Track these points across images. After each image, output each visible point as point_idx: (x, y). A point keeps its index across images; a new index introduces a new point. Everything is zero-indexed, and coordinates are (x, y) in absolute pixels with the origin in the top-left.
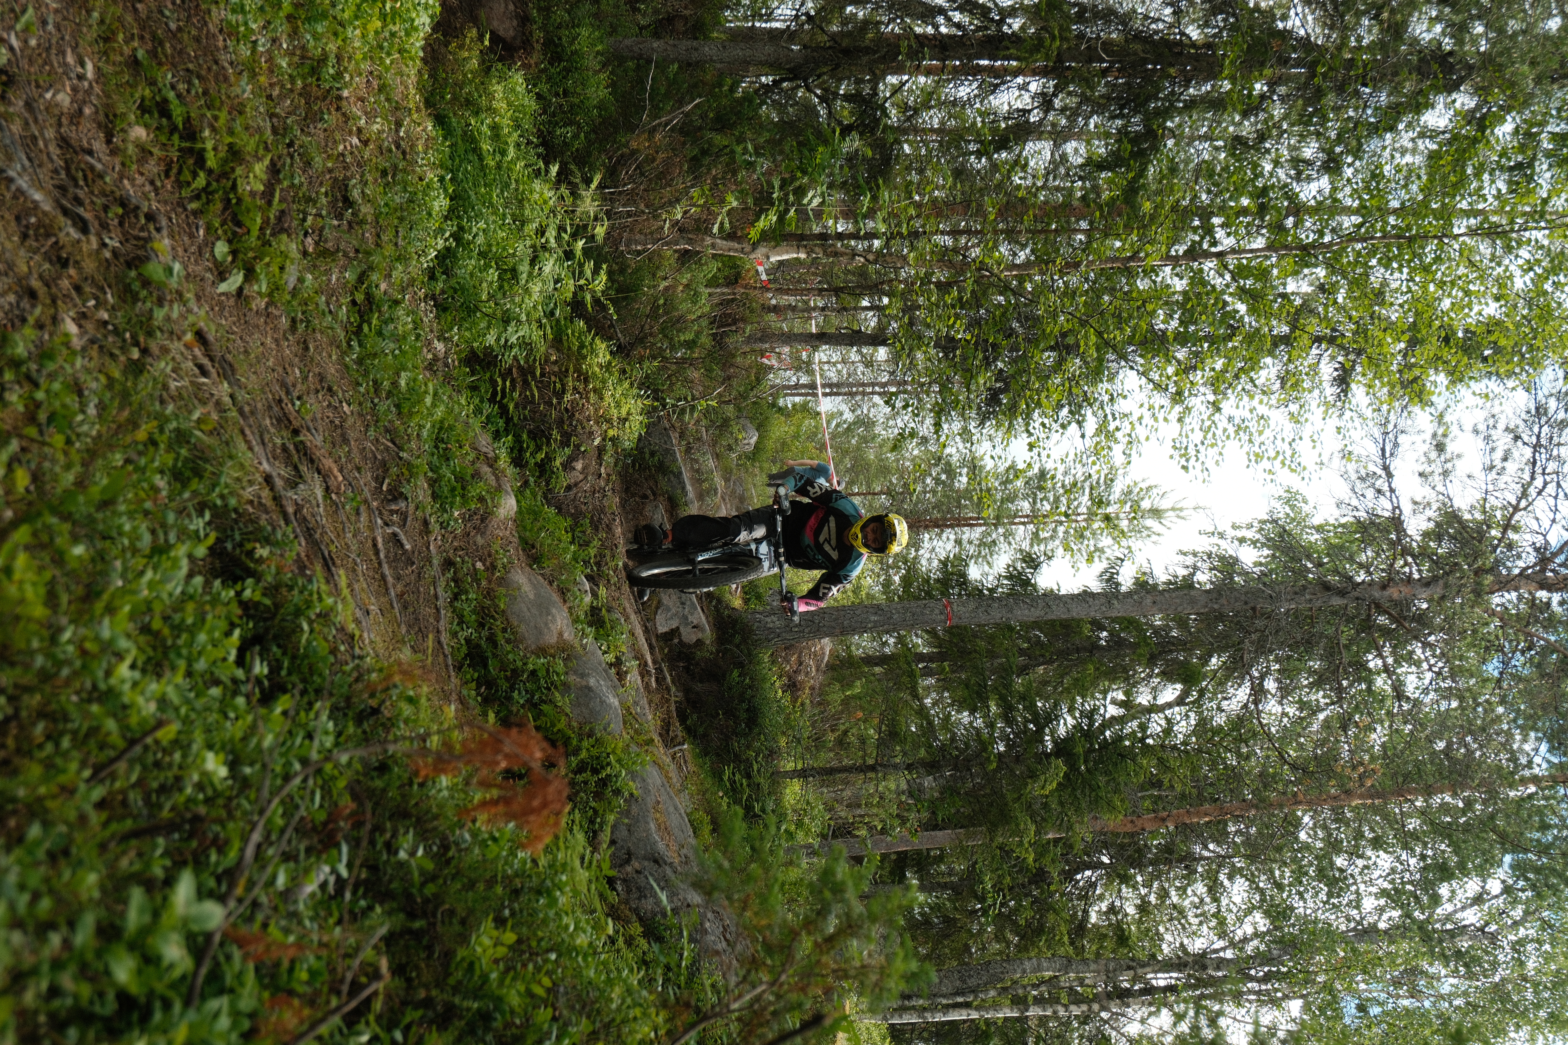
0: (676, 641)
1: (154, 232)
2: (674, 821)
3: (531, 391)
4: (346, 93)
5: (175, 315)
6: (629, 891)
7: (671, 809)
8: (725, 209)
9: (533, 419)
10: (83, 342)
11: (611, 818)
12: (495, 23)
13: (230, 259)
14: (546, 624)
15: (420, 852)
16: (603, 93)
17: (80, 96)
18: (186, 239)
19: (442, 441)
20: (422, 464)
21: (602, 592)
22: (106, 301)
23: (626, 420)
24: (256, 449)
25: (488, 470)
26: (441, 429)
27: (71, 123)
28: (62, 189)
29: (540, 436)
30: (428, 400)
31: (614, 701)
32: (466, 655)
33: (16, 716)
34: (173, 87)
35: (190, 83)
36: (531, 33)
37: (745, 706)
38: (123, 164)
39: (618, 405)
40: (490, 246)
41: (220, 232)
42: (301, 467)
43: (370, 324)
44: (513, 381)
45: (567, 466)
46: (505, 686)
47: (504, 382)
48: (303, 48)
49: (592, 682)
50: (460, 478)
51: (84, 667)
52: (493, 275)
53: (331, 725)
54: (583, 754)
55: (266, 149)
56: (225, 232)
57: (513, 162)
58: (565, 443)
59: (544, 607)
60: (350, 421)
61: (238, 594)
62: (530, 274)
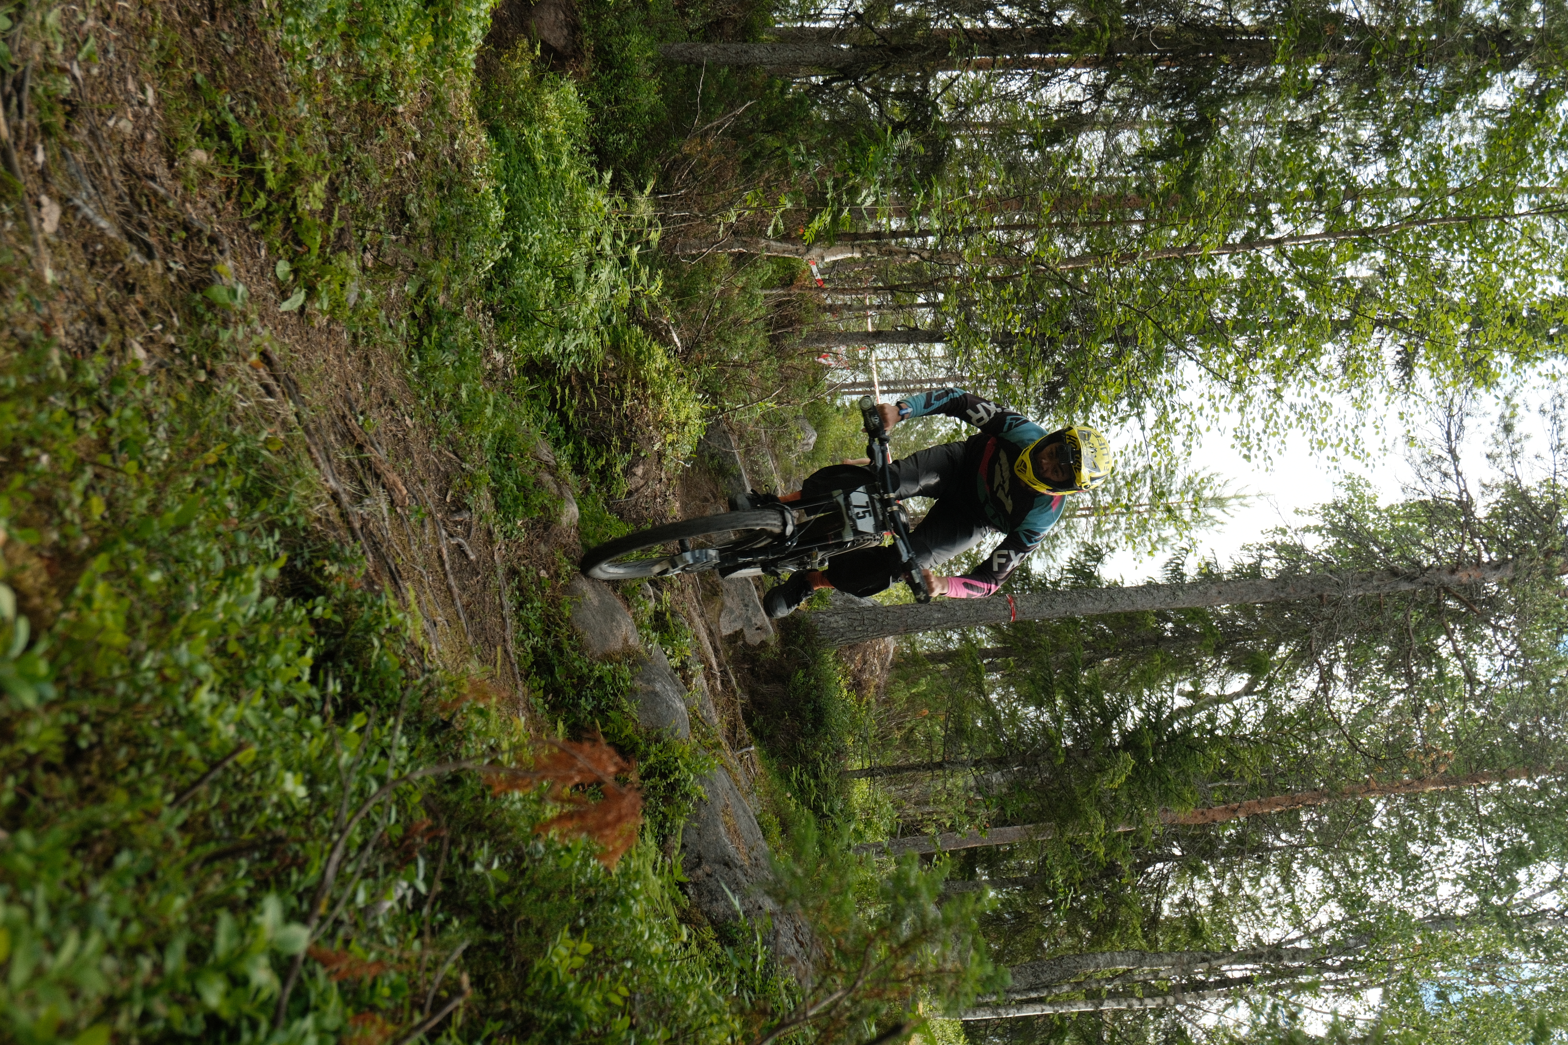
0: (740, 643)
1: (217, 254)
2: (743, 824)
3: (590, 398)
4: (400, 109)
5: (240, 336)
6: (700, 895)
7: (741, 812)
8: (779, 212)
9: (592, 426)
10: (151, 367)
11: (681, 822)
12: (546, 33)
13: (291, 278)
14: (611, 631)
15: (496, 865)
16: (654, 99)
17: (142, 122)
18: (248, 259)
19: (504, 451)
20: (484, 475)
21: (667, 596)
22: (172, 325)
23: (685, 424)
24: (322, 466)
25: (551, 478)
26: (501, 439)
27: (134, 149)
28: (127, 215)
29: (600, 442)
30: (489, 411)
31: (681, 706)
32: (533, 664)
33: (100, 743)
34: (232, 110)
35: (248, 105)
36: (581, 42)
37: (810, 706)
38: (185, 188)
39: (677, 410)
40: (546, 255)
41: (281, 251)
42: (366, 482)
43: (430, 337)
44: (572, 389)
45: (628, 472)
46: (572, 693)
47: (563, 389)
48: (358, 65)
49: (658, 687)
50: (521, 487)
51: (165, 693)
52: (549, 283)
53: (404, 740)
54: (652, 760)
55: (325, 168)
56: (286, 252)
57: (567, 171)
58: (625, 449)
59: (609, 614)
60: (413, 435)
61: (310, 612)
62: (587, 282)
